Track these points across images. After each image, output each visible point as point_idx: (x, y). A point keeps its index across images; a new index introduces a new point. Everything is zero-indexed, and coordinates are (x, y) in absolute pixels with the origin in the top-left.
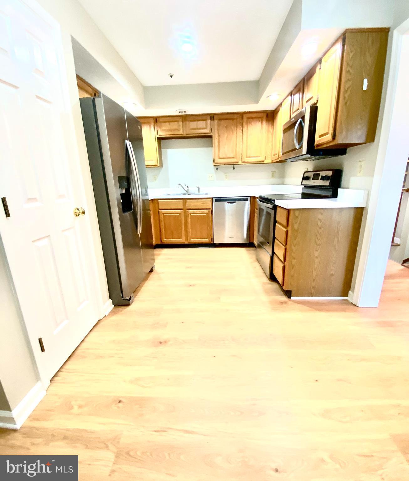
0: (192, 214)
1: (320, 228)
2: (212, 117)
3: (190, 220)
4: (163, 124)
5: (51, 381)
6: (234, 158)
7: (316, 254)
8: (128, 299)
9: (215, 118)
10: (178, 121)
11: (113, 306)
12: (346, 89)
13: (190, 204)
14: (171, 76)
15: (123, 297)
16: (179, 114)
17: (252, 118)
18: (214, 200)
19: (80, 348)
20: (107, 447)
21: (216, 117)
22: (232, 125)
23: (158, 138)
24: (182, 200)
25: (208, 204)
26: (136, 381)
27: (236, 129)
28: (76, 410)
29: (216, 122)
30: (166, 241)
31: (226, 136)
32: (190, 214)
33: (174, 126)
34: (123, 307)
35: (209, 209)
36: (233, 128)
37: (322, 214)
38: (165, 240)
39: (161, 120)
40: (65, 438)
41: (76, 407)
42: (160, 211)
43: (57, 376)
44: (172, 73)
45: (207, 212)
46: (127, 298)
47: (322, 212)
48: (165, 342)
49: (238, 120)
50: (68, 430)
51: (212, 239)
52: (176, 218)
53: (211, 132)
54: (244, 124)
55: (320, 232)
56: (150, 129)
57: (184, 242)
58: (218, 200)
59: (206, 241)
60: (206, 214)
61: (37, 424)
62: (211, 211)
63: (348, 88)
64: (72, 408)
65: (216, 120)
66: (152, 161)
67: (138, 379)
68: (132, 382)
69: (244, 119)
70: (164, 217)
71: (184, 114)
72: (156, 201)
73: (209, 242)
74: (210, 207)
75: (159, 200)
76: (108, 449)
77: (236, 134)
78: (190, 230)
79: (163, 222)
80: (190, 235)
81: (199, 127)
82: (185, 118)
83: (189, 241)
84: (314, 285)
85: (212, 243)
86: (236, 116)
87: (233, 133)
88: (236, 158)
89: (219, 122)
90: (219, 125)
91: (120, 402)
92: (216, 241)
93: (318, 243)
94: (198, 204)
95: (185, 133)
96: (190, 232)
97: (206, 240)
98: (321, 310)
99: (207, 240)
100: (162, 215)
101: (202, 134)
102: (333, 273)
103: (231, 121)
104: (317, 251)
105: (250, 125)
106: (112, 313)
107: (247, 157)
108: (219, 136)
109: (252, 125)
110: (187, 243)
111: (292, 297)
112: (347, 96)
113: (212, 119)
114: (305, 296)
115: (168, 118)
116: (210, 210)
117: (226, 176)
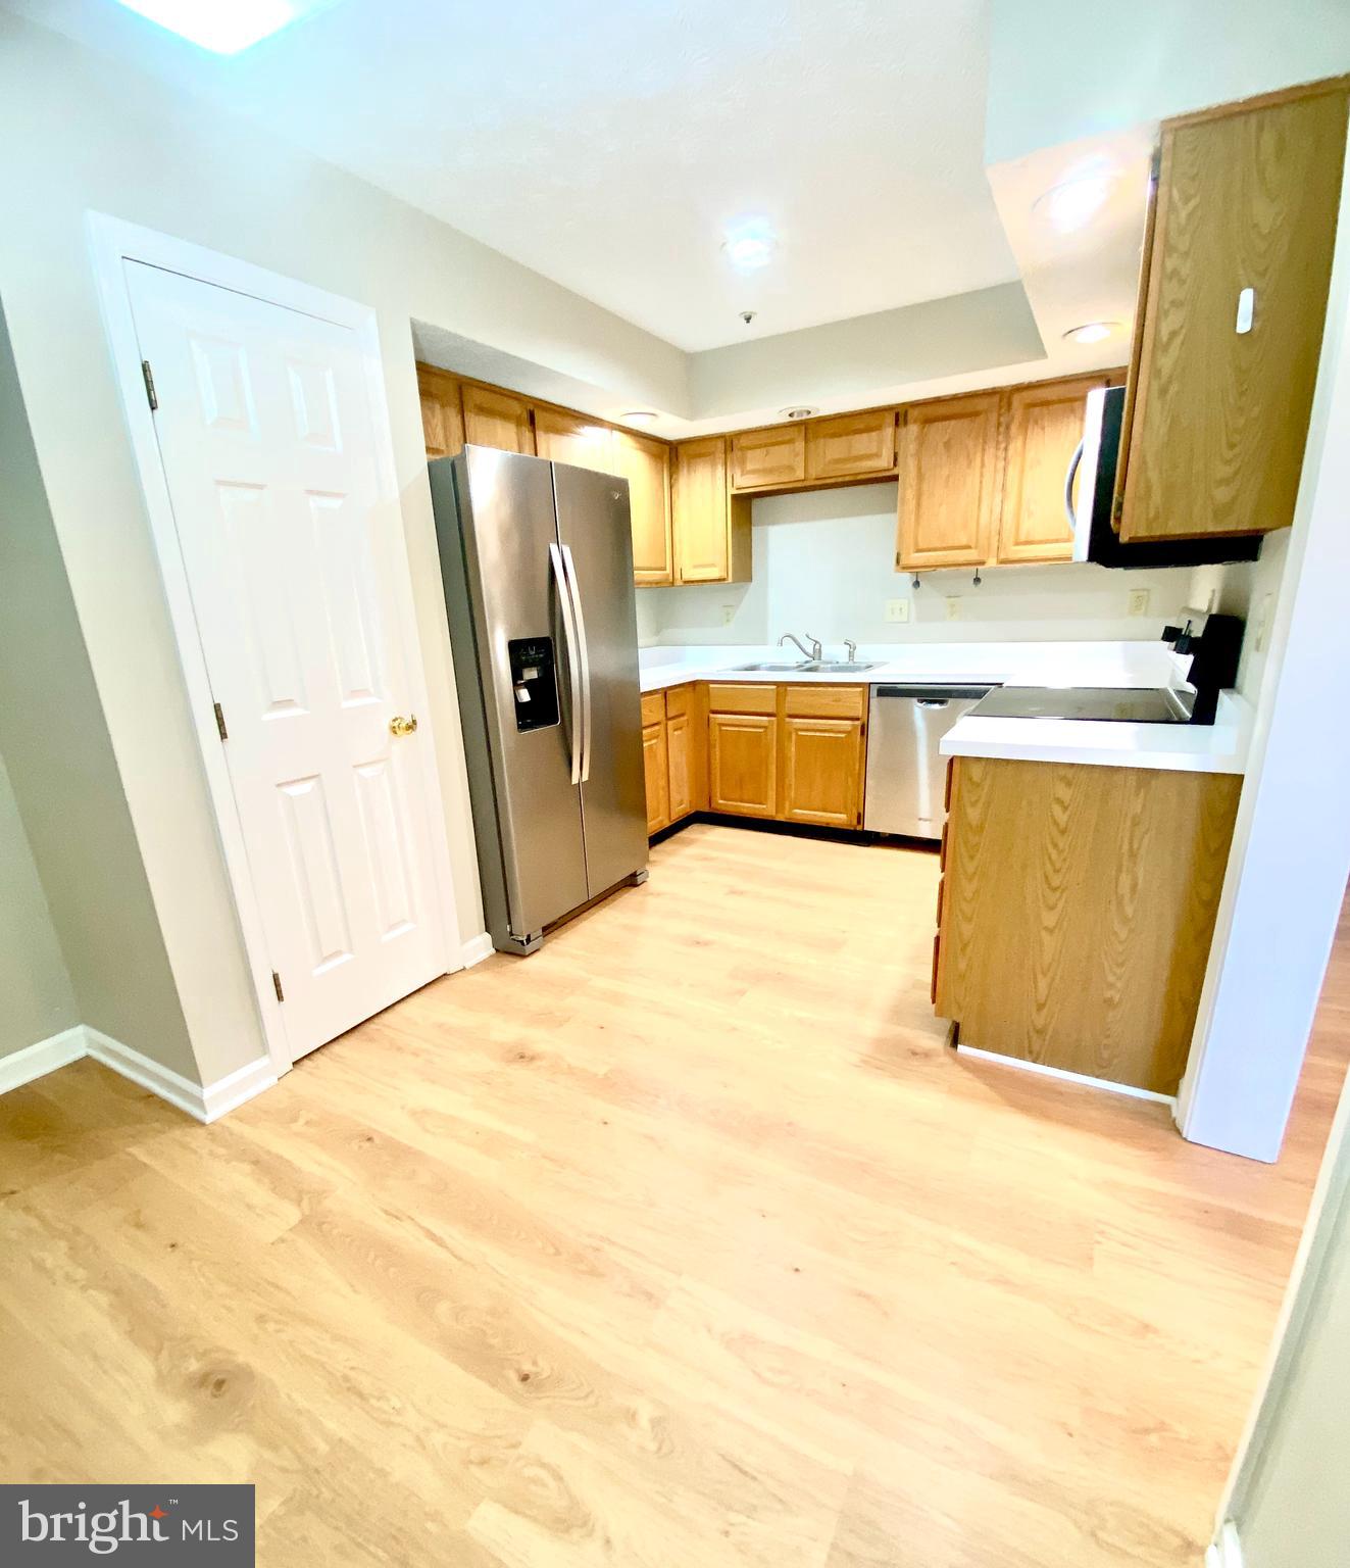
0: (800, 733)
1: (1063, 832)
2: (899, 415)
3: (793, 749)
4: (750, 454)
5: (295, 1063)
6: (968, 547)
7: (1049, 919)
8: (522, 942)
9: (909, 417)
10: (791, 441)
11: (493, 951)
12: (1164, 336)
13: (796, 701)
14: (748, 320)
15: (511, 934)
16: (791, 419)
17: (1046, 403)
18: (874, 692)
19: (376, 1020)
20: (299, 1203)
21: (913, 414)
22: (969, 436)
23: (734, 497)
24: (774, 687)
25: (854, 703)
26: (420, 1115)
27: (984, 450)
28: (298, 1126)
29: (913, 429)
30: (723, 804)
31: (945, 472)
32: (797, 730)
33: (781, 455)
34: (510, 958)
35: (858, 719)
36: (971, 444)
37: (1069, 784)
38: (721, 801)
39: (744, 442)
40: (256, 1163)
41: (302, 1121)
42: (712, 715)
43: (310, 1060)
44: (748, 310)
45: (850, 728)
46: (521, 939)
47: (1070, 776)
48: (532, 1058)
49: (993, 417)
50: (269, 1152)
51: (860, 818)
52: (755, 741)
53: (895, 465)
54: (1014, 428)
55: (1061, 845)
56: (713, 475)
57: (774, 814)
58: (888, 691)
59: (841, 822)
60: (843, 735)
61: (235, 1126)
62: (863, 727)
63: (1173, 334)
64: (295, 1120)
65: (915, 422)
66: (713, 565)
67: (425, 1112)
68: (413, 1113)
69: (1013, 411)
70: (721, 737)
71: (805, 417)
72: (703, 687)
73: (848, 825)
74: (859, 713)
75: (711, 686)
76: (299, 1205)
77: (983, 465)
78: (791, 779)
79: (717, 749)
80: (793, 794)
81: (855, 453)
82: (810, 429)
83: (786, 812)
84: (1040, 1022)
85: (859, 828)
86: (982, 404)
87: (970, 462)
88: (976, 548)
89: (924, 428)
90: (921, 441)
91: (369, 1139)
92: (870, 825)
93: (1056, 881)
94: (823, 702)
95: (813, 473)
96: (793, 787)
97: (839, 819)
98: (1025, 1109)
99: (843, 816)
100: (717, 727)
101: (865, 473)
102: (1117, 998)
103: (965, 422)
104: (1052, 908)
105: (1037, 430)
106: (484, 965)
107: (1017, 544)
108: (920, 477)
109: (1043, 428)
110: (781, 818)
111: (959, 1046)
112: (1166, 363)
113: (901, 419)
114: (1006, 1054)
115: (764, 435)
116: (857, 723)
117: (952, 606)
